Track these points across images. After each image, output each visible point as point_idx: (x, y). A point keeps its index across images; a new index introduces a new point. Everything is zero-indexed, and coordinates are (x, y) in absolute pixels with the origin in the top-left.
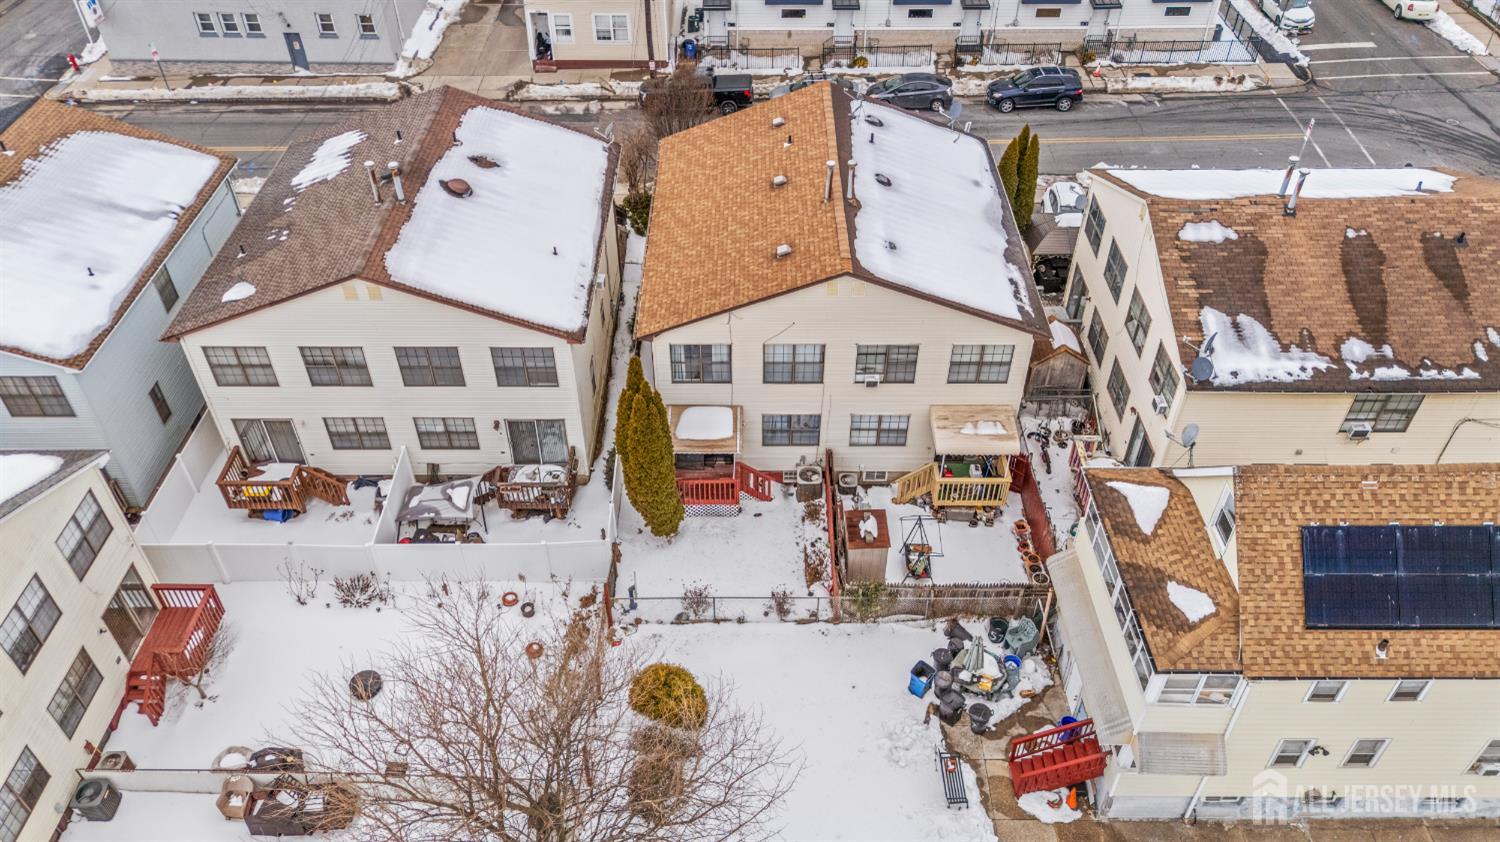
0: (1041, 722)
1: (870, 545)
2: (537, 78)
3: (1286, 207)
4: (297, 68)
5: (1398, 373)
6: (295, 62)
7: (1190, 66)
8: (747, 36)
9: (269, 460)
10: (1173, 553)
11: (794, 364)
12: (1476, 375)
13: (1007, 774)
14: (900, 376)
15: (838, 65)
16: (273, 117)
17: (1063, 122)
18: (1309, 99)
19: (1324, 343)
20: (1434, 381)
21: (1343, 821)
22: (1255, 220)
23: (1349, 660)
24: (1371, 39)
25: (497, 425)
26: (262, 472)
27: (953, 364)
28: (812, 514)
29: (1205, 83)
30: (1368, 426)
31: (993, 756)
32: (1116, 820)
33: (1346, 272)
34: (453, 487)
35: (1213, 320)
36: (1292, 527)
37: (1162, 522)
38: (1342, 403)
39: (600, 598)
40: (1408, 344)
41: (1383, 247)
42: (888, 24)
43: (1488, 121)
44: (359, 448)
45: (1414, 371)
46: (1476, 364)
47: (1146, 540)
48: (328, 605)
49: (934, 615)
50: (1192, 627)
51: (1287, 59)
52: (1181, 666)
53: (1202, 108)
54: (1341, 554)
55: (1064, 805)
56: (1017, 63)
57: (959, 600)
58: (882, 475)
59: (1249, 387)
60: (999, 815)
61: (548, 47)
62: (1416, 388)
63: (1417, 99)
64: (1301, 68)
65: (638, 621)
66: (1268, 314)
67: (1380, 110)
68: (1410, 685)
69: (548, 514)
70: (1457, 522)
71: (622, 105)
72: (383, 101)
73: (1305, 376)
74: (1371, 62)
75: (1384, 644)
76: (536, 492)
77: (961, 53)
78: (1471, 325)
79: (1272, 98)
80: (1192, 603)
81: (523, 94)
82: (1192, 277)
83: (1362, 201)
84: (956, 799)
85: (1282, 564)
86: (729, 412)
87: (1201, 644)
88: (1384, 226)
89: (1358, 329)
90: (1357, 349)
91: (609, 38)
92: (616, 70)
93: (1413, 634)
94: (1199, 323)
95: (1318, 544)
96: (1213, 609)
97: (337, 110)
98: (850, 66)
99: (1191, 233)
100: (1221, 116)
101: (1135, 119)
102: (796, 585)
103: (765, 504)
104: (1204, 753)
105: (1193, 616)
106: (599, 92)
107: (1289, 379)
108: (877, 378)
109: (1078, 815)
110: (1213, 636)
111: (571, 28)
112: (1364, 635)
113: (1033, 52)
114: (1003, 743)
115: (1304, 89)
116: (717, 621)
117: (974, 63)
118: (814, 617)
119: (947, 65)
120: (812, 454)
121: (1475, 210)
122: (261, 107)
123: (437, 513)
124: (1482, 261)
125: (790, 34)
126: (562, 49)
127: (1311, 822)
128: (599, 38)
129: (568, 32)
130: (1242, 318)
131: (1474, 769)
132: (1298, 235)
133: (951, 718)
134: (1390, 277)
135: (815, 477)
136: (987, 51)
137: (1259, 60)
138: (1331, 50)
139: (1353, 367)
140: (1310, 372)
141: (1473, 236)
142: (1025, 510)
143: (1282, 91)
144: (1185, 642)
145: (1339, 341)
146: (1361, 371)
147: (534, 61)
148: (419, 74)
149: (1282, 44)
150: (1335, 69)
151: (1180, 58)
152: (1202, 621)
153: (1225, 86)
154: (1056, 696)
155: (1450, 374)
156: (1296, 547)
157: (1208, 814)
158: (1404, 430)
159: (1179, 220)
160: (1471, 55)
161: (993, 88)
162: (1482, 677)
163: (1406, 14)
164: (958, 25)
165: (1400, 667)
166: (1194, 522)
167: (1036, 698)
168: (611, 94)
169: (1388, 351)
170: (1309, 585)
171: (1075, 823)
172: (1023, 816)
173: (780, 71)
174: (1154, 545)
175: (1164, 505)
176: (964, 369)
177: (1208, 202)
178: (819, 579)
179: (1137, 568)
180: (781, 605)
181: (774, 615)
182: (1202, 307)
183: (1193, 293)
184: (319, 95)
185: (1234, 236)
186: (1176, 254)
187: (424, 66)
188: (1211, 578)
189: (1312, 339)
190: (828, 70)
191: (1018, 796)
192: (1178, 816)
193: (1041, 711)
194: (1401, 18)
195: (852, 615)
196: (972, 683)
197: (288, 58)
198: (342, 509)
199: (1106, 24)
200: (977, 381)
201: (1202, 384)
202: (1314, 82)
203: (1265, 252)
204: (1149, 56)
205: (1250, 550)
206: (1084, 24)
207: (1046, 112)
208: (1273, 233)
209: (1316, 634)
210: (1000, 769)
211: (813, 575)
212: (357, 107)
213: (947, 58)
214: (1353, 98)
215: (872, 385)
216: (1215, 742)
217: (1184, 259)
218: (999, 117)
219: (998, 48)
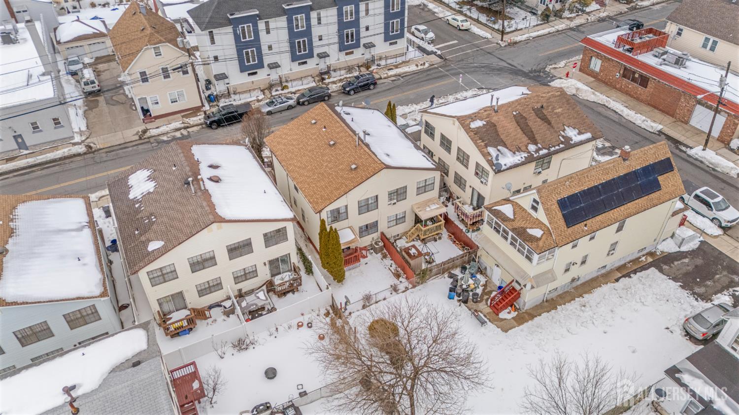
0: (491, 292)
1: (417, 257)
2: (149, 126)
3: (494, 110)
4: (21, 151)
5: (545, 151)
6: (20, 149)
7: (403, 62)
8: (235, 88)
9: (170, 313)
10: (523, 221)
11: (368, 205)
12: (563, 146)
13: (491, 311)
14: (402, 198)
15: (277, 90)
16: (26, 177)
17: (374, 94)
18: (448, 66)
19: (523, 148)
20: (554, 151)
21: (581, 285)
22: (488, 116)
23: (579, 233)
24: (455, 40)
25: (265, 264)
26: (171, 318)
27: (417, 188)
28: (385, 257)
29: (413, 68)
30: (540, 170)
31: (484, 307)
32: (527, 310)
33: (519, 125)
34: (257, 293)
35: (492, 151)
36: (555, 202)
37: (514, 214)
38: (533, 164)
39: (331, 312)
40: (543, 142)
41: (524, 115)
42: (291, 70)
43: (505, 61)
44: (210, 293)
45: (549, 149)
46: (562, 143)
47: (513, 220)
48: (233, 355)
49: (443, 273)
50: (540, 239)
51: (432, 53)
52: (543, 250)
53: (417, 77)
54: (568, 204)
55: (512, 312)
56: (343, 74)
57: (450, 265)
58: (398, 235)
59: (511, 168)
60: (496, 323)
61: (148, 111)
62: (550, 155)
63: (481, 58)
64: (439, 55)
65: (350, 314)
66: (505, 144)
67: (472, 65)
68: (593, 234)
69: (293, 291)
70: (589, 187)
71: (195, 129)
72: (79, 155)
73: (523, 159)
74: (460, 48)
75: (586, 225)
76: (288, 284)
77: (322, 75)
78: (556, 132)
79: (437, 68)
80: (537, 233)
81: (148, 134)
82: (480, 139)
83: (513, 102)
84: (483, 323)
85: (556, 212)
86: (349, 229)
87: (545, 242)
88: (522, 108)
89: (529, 141)
90: (532, 148)
91: (177, 101)
92: (182, 114)
93: (591, 220)
94: (488, 153)
95: (562, 204)
96: (543, 232)
97: (58, 165)
98: (282, 90)
99: (474, 125)
100: (425, 79)
101: (398, 86)
102: (394, 281)
103: (365, 259)
104: (550, 275)
105: (539, 236)
106: (183, 125)
107: (519, 162)
108: (395, 201)
109: (516, 313)
110: (547, 239)
111: (159, 101)
112: (580, 224)
113: (350, 69)
114: (484, 302)
115: (444, 63)
116: (377, 302)
117: (329, 78)
118: (407, 289)
119: (319, 81)
120: (376, 236)
121: (542, 97)
122: (15, 174)
123: (256, 305)
124: (550, 112)
125: (253, 82)
126: (155, 111)
127: (573, 288)
128: (172, 102)
129: (157, 103)
130: (499, 148)
131: (608, 255)
132: (502, 118)
133: (465, 302)
134: (530, 124)
135: (380, 244)
136: (332, 72)
137: (425, 55)
138: (445, 46)
139: (534, 153)
140: (524, 158)
141: (545, 105)
142: (447, 230)
143: (439, 65)
144: (541, 243)
145: (527, 146)
146: (536, 154)
147: (143, 119)
148: (87, 138)
149: (430, 48)
150: (450, 53)
151: (400, 60)
152: (542, 235)
153: (420, 67)
154: (490, 283)
155: (557, 147)
156: (558, 207)
157: (549, 297)
158: (549, 168)
159: (468, 122)
160: (487, 38)
161: (344, 87)
162: (609, 226)
163: (461, 28)
164: (318, 64)
165: (591, 230)
166: (523, 210)
167: (485, 286)
168: (188, 125)
169: (539, 146)
170: (563, 215)
171: (517, 315)
172: (502, 320)
173: (255, 98)
174: (516, 221)
175: (512, 209)
176: (421, 189)
177: (473, 114)
178: (400, 276)
179: (516, 229)
180: (395, 289)
181: (394, 293)
182: (487, 147)
183: (483, 144)
184: (44, 160)
185: (485, 123)
186: (472, 133)
187: (87, 134)
188: (539, 224)
189: (520, 148)
190: (274, 93)
191: (498, 315)
192: (541, 301)
193: (489, 289)
194: (460, 30)
195: (418, 283)
196: (467, 288)
197: (17, 147)
198: (209, 320)
199: (370, 53)
200: (425, 192)
201: (498, 170)
202: (446, 59)
203: (495, 126)
204: (389, 61)
205: (547, 211)
206: (363, 54)
207: (366, 91)
208: (495, 119)
209: (570, 228)
210: (488, 310)
211: (398, 276)
212: (67, 161)
213: (317, 79)
214: (461, 62)
215: (394, 204)
216: (551, 271)
217: (475, 134)
218: (351, 97)
219: (335, 71)
